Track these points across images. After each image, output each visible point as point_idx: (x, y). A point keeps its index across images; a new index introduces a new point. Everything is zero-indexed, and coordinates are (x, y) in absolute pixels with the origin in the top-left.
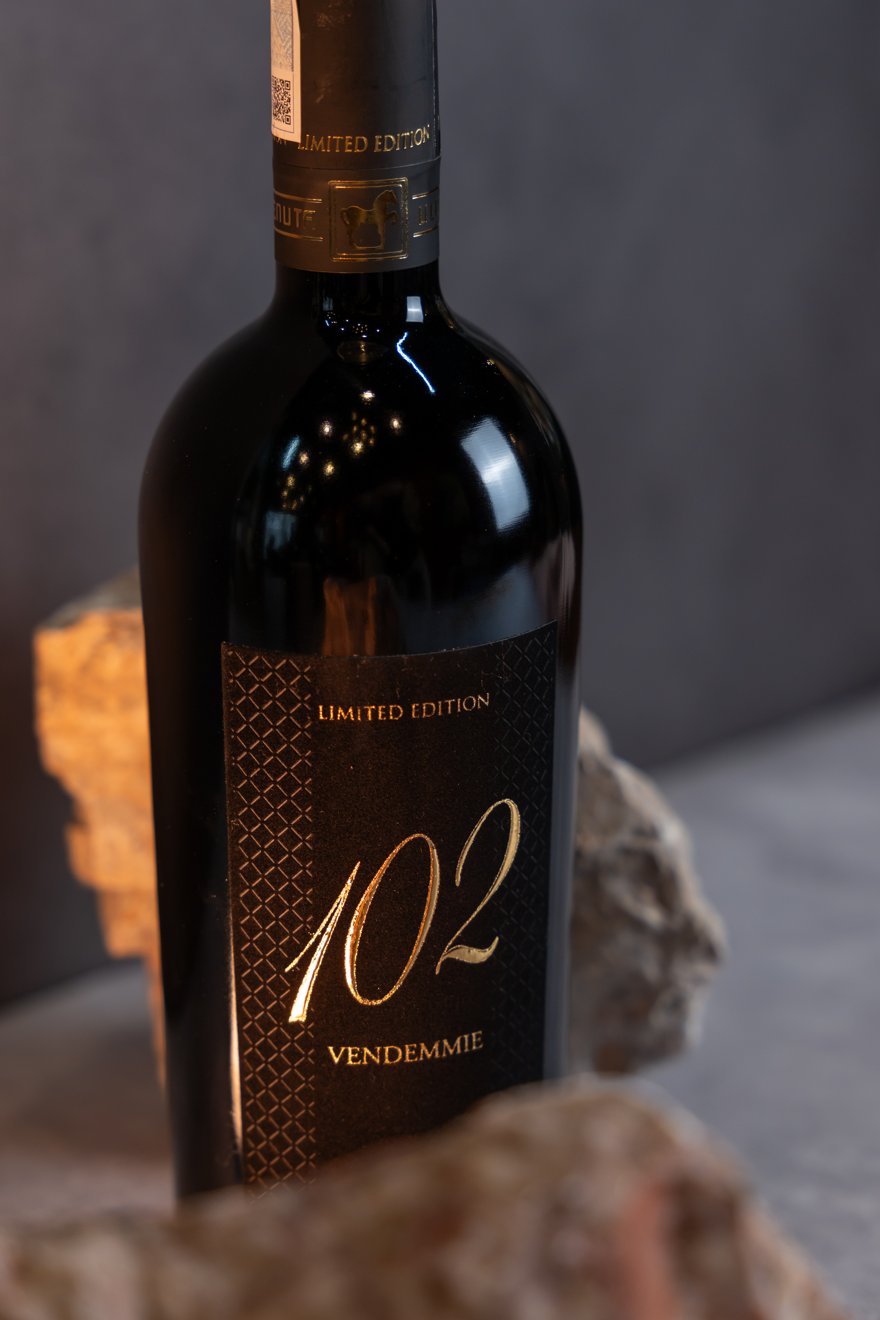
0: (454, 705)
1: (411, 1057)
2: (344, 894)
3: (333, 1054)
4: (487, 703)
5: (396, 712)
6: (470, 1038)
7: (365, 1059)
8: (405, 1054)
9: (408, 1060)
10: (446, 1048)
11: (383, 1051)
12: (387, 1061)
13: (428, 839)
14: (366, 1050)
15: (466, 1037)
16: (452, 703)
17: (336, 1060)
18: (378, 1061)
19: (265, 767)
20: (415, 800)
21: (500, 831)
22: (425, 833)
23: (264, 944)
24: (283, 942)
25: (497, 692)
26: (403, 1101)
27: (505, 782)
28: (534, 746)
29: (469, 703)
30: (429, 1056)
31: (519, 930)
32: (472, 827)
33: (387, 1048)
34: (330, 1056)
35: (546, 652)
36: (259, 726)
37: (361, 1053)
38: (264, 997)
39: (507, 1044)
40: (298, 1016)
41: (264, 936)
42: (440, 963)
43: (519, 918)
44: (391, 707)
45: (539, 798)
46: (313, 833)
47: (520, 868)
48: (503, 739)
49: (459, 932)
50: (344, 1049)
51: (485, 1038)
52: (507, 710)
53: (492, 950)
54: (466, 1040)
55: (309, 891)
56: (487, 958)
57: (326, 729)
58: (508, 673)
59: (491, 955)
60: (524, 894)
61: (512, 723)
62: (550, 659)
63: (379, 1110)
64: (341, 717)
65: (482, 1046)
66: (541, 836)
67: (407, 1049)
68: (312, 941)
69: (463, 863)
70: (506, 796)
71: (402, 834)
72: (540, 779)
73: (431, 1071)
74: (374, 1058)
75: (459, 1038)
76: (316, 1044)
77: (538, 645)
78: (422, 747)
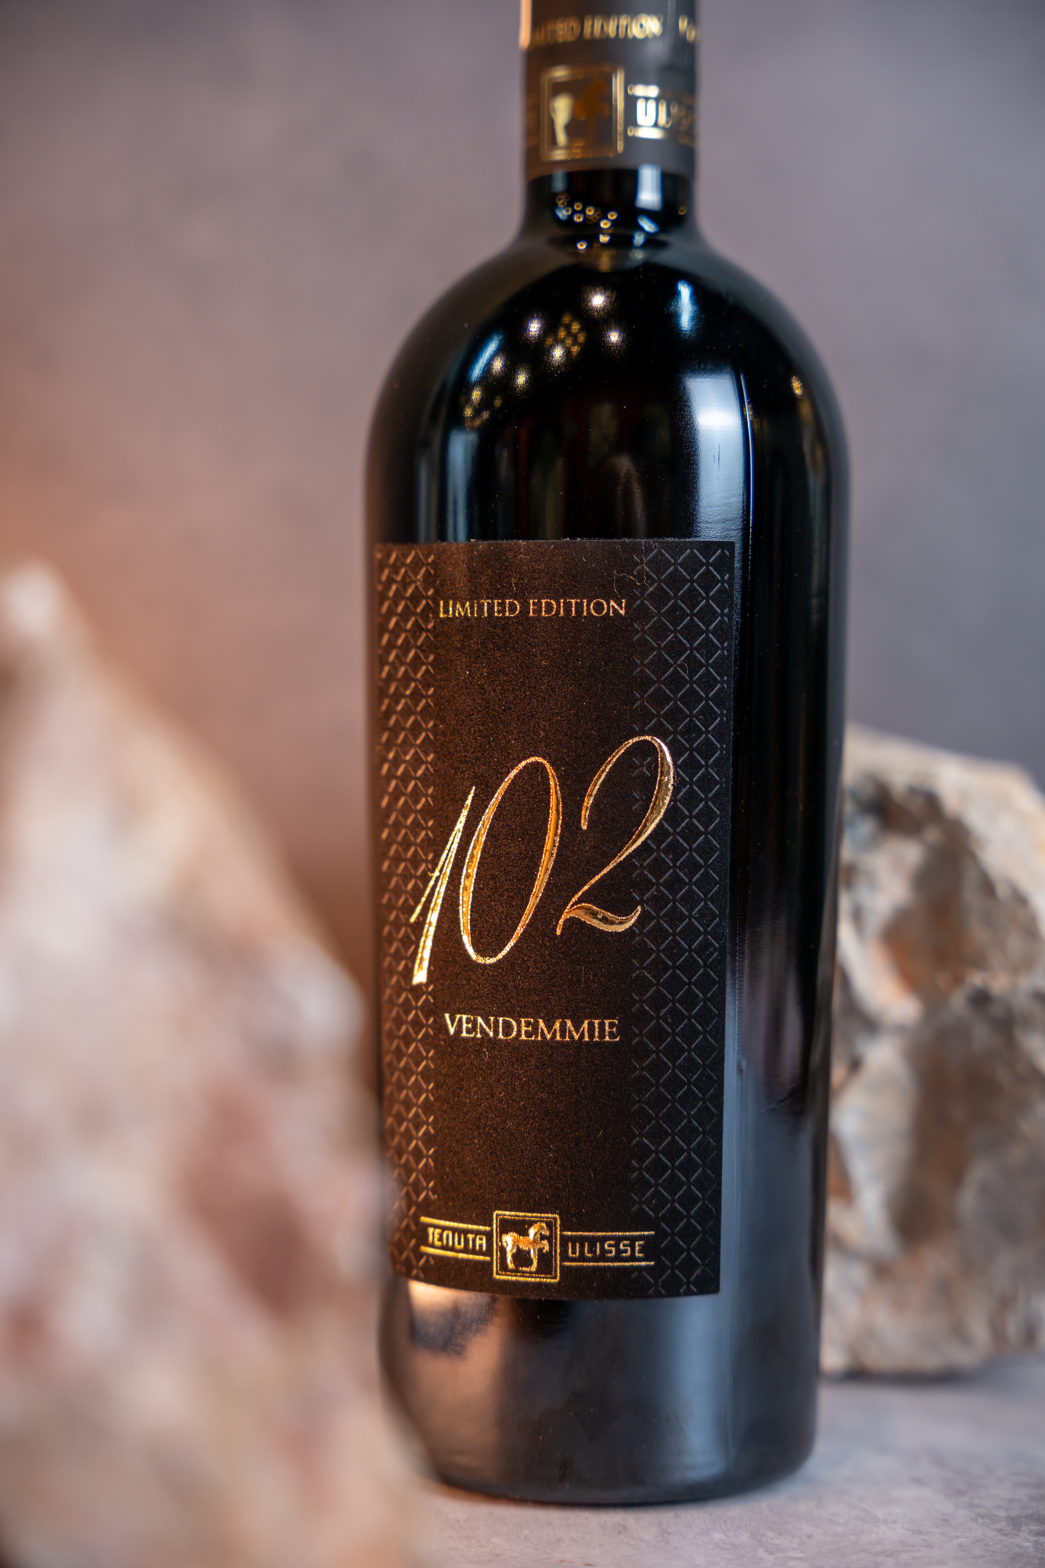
0: (579, 606)
1: (528, 1034)
2: (460, 825)
3: (449, 1022)
4: (622, 612)
5: (513, 608)
6: (602, 1026)
7: (479, 1030)
8: (521, 1029)
9: (523, 1037)
10: (570, 1031)
11: (496, 1022)
12: (501, 1036)
13: (548, 766)
14: (479, 1020)
15: (596, 1022)
16: (576, 603)
17: (452, 1031)
18: (491, 1034)
19: (399, 680)
20: (533, 716)
21: (645, 773)
22: (544, 758)
23: (397, 892)
24: (410, 886)
25: (638, 602)
26: (518, 1089)
27: (653, 716)
28: (695, 682)
29: (599, 607)
30: (549, 1036)
31: (674, 908)
32: (602, 761)
33: (501, 1019)
34: (446, 1025)
35: (715, 573)
36: (395, 633)
37: (475, 1023)
38: (397, 957)
39: (657, 1048)
40: (420, 976)
41: (397, 882)
42: (561, 922)
43: (674, 892)
44: (507, 601)
45: (707, 750)
46: (434, 752)
47: (674, 829)
48: (646, 662)
49: (586, 888)
50: (458, 1016)
51: (622, 1029)
52: (651, 627)
53: (633, 920)
54: (596, 1026)
55: (430, 823)
56: (626, 930)
57: (446, 628)
58: (653, 581)
59: (631, 928)
60: (681, 864)
61: (659, 645)
62: (723, 584)
63: (492, 1096)
64: (459, 613)
65: (618, 1039)
66: (711, 799)
67: (523, 1024)
68: (432, 883)
69: (591, 802)
70: (653, 732)
71: (518, 757)
72: (707, 727)
73: (551, 1056)
74: (487, 1030)
75: (586, 1022)
76: (434, 1010)
77: (700, 560)
78: (541, 653)
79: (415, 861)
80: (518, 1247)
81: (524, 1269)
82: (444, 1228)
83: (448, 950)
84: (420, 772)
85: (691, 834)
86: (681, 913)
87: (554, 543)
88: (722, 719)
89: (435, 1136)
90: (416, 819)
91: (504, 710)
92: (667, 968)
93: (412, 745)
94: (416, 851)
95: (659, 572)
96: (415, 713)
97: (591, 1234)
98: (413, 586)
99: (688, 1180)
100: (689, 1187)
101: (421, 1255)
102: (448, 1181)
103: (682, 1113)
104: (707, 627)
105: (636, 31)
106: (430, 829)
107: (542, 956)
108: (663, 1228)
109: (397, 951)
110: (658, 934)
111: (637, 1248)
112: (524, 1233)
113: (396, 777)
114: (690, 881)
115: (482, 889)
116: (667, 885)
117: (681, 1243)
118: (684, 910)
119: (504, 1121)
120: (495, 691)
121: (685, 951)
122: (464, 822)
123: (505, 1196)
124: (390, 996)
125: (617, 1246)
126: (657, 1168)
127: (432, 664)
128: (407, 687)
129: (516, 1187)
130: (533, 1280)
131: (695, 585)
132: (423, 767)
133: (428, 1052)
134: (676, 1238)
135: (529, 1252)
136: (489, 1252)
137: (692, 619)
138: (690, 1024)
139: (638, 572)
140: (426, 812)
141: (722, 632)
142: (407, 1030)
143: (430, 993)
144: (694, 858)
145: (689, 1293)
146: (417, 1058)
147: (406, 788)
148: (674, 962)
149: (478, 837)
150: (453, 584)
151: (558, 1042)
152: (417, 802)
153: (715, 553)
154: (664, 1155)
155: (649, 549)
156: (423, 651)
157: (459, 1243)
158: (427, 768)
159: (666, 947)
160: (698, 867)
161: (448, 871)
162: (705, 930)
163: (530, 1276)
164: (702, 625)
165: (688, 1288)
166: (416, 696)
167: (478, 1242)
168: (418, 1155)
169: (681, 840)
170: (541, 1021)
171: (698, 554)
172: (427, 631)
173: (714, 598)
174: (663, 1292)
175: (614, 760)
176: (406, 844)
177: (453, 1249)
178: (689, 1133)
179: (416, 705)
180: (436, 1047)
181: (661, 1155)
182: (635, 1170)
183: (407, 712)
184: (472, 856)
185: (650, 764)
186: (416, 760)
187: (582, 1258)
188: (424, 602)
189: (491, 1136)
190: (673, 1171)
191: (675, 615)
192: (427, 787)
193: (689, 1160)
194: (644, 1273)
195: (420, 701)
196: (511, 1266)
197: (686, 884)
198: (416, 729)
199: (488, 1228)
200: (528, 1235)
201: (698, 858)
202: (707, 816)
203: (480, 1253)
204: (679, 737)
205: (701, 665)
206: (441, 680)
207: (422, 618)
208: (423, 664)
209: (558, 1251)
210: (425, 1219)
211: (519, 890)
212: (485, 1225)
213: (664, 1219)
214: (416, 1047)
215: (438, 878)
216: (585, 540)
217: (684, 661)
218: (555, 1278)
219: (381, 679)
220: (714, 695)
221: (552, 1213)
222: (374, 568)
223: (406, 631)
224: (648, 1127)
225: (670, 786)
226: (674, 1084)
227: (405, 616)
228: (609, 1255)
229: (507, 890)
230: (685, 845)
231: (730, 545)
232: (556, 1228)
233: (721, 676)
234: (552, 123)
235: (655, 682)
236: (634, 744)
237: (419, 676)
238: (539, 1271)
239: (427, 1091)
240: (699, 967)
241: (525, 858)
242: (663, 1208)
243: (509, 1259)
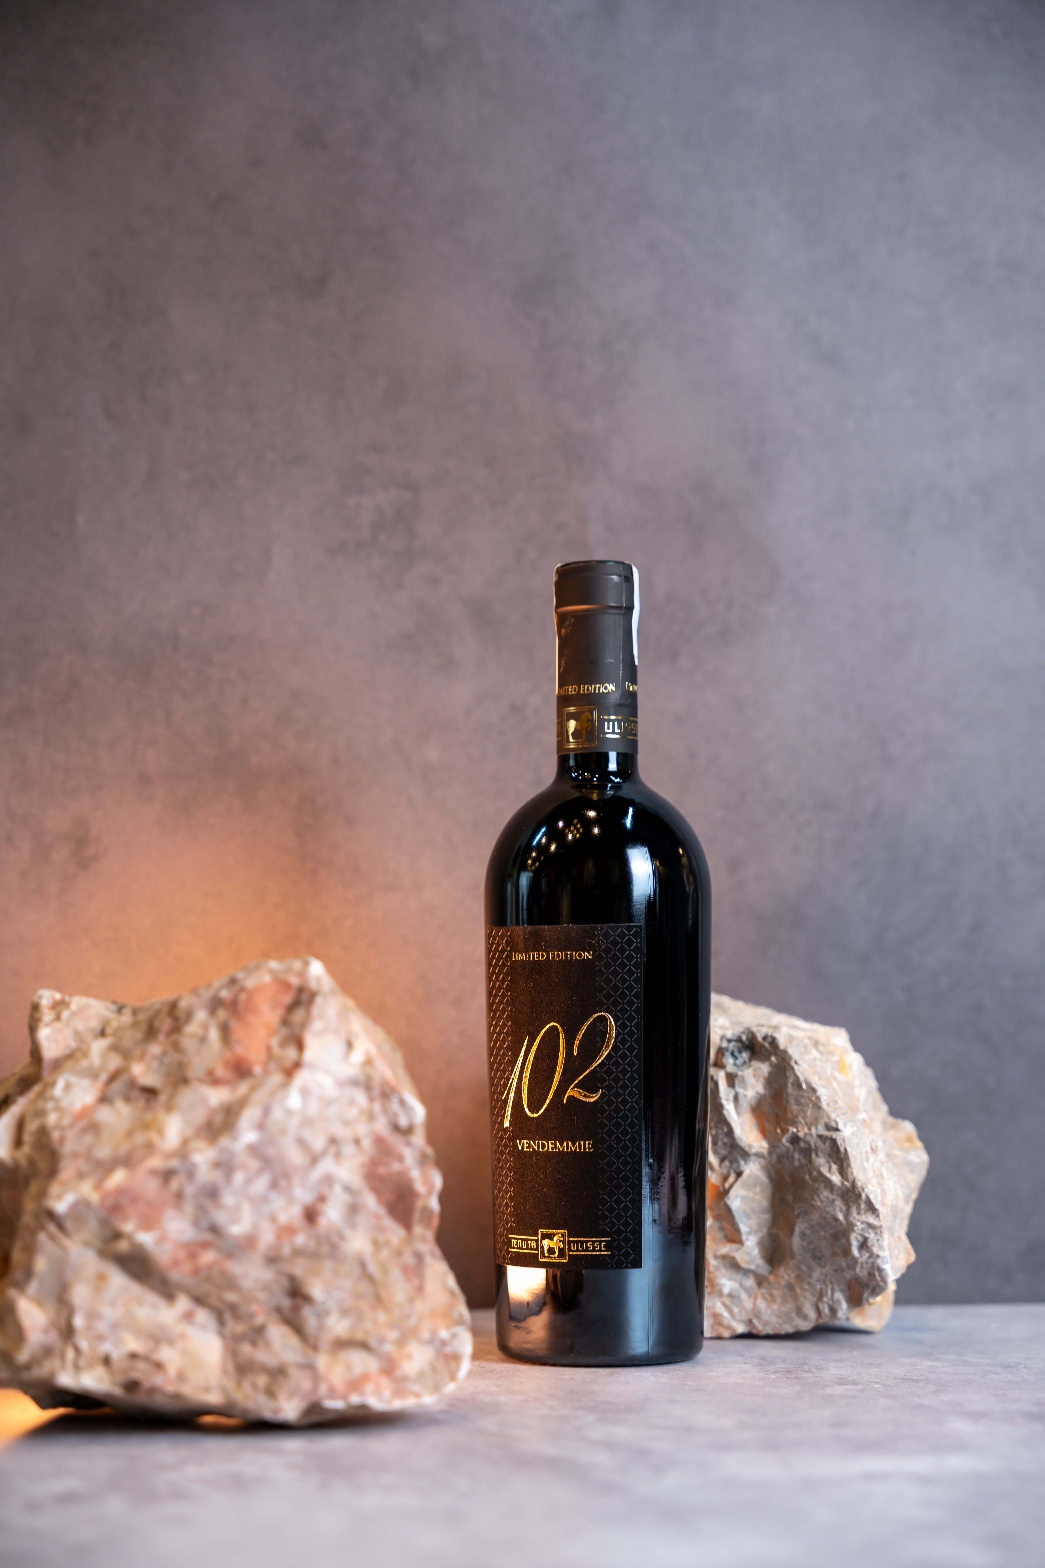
0: (571, 955)
1: (552, 1148)
2: (522, 1054)
4: (590, 957)
5: (543, 956)
6: (585, 1144)
7: (531, 1147)
8: (549, 1146)
9: (550, 1150)
10: (570, 1147)
11: (539, 1143)
12: (541, 1150)
13: (559, 1027)
14: (532, 1143)
16: (570, 953)
17: (520, 1148)
18: (537, 1149)
19: (497, 988)
20: (552, 1004)
21: (602, 1030)
22: (557, 1023)
23: (497, 1086)
24: (502, 1083)
25: (598, 953)
26: (548, 1173)
27: (605, 1004)
28: (624, 988)
29: (580, 955)
30: (561, 1149)
31: (617, 1090)
32: (583, 1024)
33: (540, 1142)
34: (518, 1145)
35: (633, 939)
36: (495, 967)
37: (529, 1144)
38: (498, 1115)
39: (610, 1154)
40: (507, 1124)
41: (497, 1080)
42: (566, 1097)
43: (617, 1083)
44: (541, 953)
45: (630, 1019)
46: (511, 1021)
47: (616, 1055)
48: (602, 979)
49: (576, 1082)
50: (522, 1141)
51: (594, 1146)
52: (604, 963)
53: (598, 1097)
54: (582, 1144)
55: (510, 1053)
56: (595, 1101)
57: (515, 965)
58: (604, 943)
59: (597, 1100)
60: (620, 1070)
61: (608, 972)
62: (637, 944)
63: (537, 1177)
64: (521, 958)
65: (592, 1150)
66: (633, 1041)
67: (550, 1144)
68: (511, 1081)
69: (578, 1043)
70: (605, 1011)
71: (546, 1022)
72: (630, 1009)
73: (562, 1158)
74: (535, 1147)
75: (578, 1142)
76: (512, 1139)
77: (626, 933)
78: (555, 976)
79: (504, 1071)
80: (549, 1246)
81: (552, 1256)
82: (518, 1239)
83: (518, 1111)
84: (505, 1030)
85: (624, 1057)
86: (620, 1093)
87: (560, 927)
88: (638, 1005)
89: (514, 1197)
90: (504, 1051)
91: (540, 1002)
92: (614, 1118)
93: (502, 1018)
94: (504, 1066)
95: (607, 939)
96: (503, 1003)
97: (581, 1239)
98: (502, 946)
99: (626, 1215)
100: (626, 1218)
101: (509, 1252)
102: (519, 1217)
103: (622, 1184)
104: (630, 963)
105: (603, 690)
106: (510, 1056)
107: (558, 1113)
108: (614, 1237)
109: (498, 1112)
110: (610, 1103)
111: (602, 1246)
112: (552, 1239)
113: (496, 1033)
114: (624, 1078)
115: (532, 1083)
116: (613, 1080)
117: (623, 1244)
118: (621, 1092)
119: (543, 1188)
120: (536, 993)
121: (622, 1110)
122: (523, 1053)
123: (543, 1223)
124: (495, 1134)
125: (593, 1245)
126: (611, 1209)
127: (510, 981)
128: (500, 992)
129: (548, 1218)
130: (556, 1261)
131: (624, 944)
132: (507, 1028)
133: (510, 1159)
134: (621, 1241)
135: (554, 1248)
136: (537, 1249)
137: (622, 960)
138: (625, 1144)
139: (598, 939)
140: (508, 1048)
141: (636, 965)
142: (502, 1148)
143: (511, 1131)
144: (626, 1068)
145: (627, 1267)
146: (506, 1161)
147: (500, 1038)
148: (617, 1115)
149: (530, 1060)
150: (518, 945)
151: (565, 1152)
152: (504, 1044)
153: (633, 930)
154: (614, 1204)
155: (602, 929)
156: (506, 975)
157: (525, 1246)
158: (508, 1028)
159: (613, 1108)
160: (627, 1072)
161: (517, 1075)
162: (632, 1101)
163: (555, 1259)
164: (627, 963)
165: (627, 1265)
166: (504, 996)
167: (532, 1244)
168: (507, 1206)
169: (619, 1060)
170: (557, 1142)
171: (625, 931)
172: (507, 966)
173: (633, 950)
174: (615, 1266)
175: (588, 1024)
176: (500, 1063)
177: (522, 1248)
178: (626, 1194)
179: (504, 1000)
180: (513, 1156)
181: (613, 1204)
182: (601, 1210)
183: (500, 1002)
184: (527, 1068)
185: (604, 1025)
186: (504, 1025)
187: (577, 1250)
188: (506, 953)
189: (537, 1195)
190: (618, 1211)
191: (615, 958)
192: (508, 1037)
193: (626, 1206)
194: (606, 1258)
195: (505, 998)
196: (546, 1255)
197: (622, 1080)
198: (504, 1010)
199: (536, 1238)
200: (553, 1240)
201: (627, 1068)
202: (631, 1049)
203: (533, 1249)
204: (618, 1013)
205: (627, 981)
206: (513, 988)
207: (505, 960)
208: (506, 981)
209: (567, 1247)
210: (510, 1236)
211: (547, 1083)
212: (535, 1236)
213: (614, 1233)
214: (506, 1156)
215: (513, 1079)
216: (573, 925)
217: (619, 979)
218: (566, 1259)
219: (490, 988)
220: (634, 994)
221: (564, 1230)
222: (489, 936)
223: (499, 966)
224: (606, 1191)
225: (614, 1035)
226: (618, 1171)
227: (498, 960)
228: (590, 1249)
229: (542, 1083)
230: (621, 1062)
231: (640, 927)
232: (566, 1237)
233: (637, 985)
234: (567, 732)
235: (606, 989)
236: (597, 1017)
237: (504, 986)
238: (558, 1257)
239: (510, 1176)
240: (629, 1118)
241: (549, 1069)
242: (614, 1228)
243: (546, 1252)
